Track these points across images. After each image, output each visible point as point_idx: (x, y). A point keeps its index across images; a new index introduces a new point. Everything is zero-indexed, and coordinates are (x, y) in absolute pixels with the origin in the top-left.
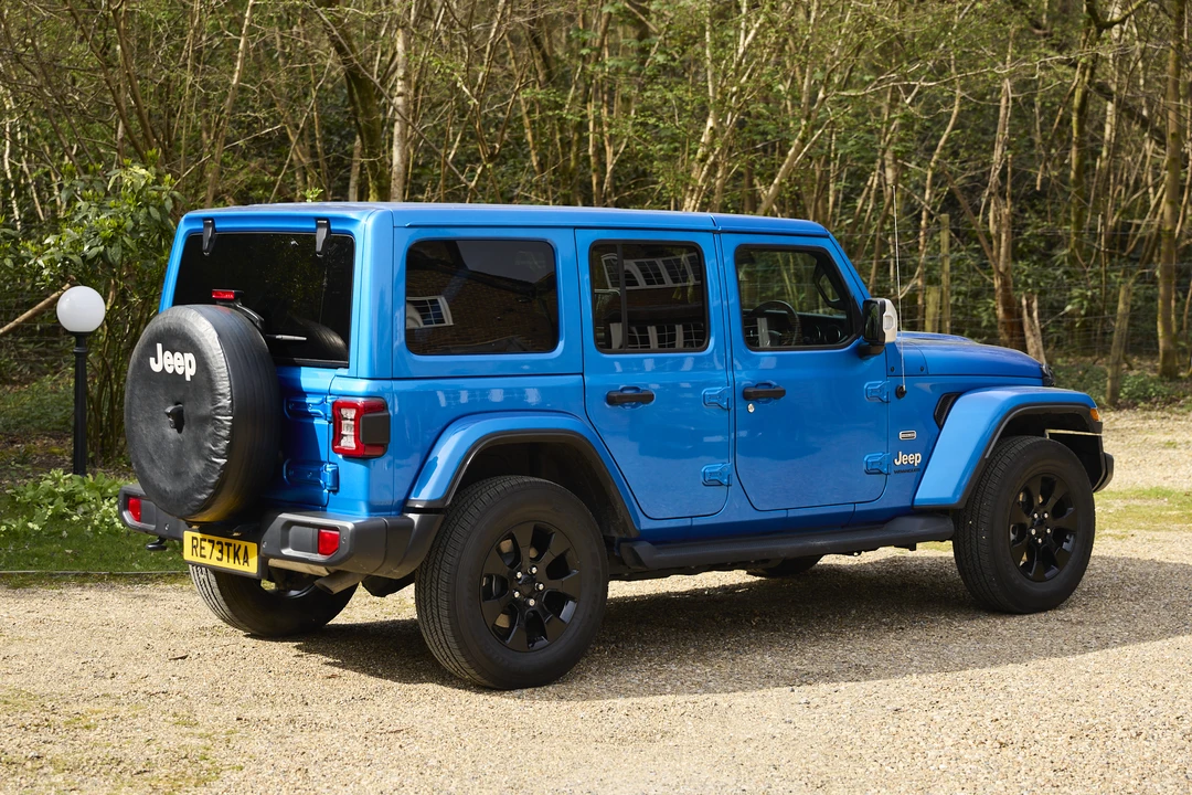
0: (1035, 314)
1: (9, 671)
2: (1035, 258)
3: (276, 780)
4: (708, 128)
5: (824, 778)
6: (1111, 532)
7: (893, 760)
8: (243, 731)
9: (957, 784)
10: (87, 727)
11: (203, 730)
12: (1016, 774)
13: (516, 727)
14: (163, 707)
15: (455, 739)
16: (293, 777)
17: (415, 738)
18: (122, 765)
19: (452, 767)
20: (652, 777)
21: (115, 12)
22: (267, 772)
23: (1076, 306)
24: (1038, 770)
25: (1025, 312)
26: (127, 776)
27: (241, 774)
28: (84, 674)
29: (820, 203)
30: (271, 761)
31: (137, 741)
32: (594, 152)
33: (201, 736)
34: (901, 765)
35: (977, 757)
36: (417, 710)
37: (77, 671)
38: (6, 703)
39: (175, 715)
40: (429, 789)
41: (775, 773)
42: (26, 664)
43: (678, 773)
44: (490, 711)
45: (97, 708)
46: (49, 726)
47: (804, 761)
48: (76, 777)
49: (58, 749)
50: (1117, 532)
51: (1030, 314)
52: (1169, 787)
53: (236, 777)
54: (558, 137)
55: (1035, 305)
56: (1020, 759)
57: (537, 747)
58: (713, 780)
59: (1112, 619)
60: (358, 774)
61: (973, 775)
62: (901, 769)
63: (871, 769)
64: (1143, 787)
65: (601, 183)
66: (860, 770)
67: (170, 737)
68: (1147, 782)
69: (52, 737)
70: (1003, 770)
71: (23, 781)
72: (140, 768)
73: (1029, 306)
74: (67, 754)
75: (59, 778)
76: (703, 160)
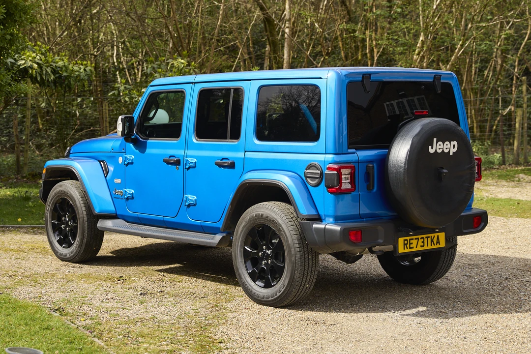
4: (420, 41)
18: (195, 295)
26: (198, 299)
29: (468, 73)
32: (369, 52)
48: (178, 299)
49: (169, 289)
54: (353, 45)
69: (165, 285)
71: (158, 300)
72: (202, 296)
74: (172, 291)
75: (171, 299)
76: (418, 54)
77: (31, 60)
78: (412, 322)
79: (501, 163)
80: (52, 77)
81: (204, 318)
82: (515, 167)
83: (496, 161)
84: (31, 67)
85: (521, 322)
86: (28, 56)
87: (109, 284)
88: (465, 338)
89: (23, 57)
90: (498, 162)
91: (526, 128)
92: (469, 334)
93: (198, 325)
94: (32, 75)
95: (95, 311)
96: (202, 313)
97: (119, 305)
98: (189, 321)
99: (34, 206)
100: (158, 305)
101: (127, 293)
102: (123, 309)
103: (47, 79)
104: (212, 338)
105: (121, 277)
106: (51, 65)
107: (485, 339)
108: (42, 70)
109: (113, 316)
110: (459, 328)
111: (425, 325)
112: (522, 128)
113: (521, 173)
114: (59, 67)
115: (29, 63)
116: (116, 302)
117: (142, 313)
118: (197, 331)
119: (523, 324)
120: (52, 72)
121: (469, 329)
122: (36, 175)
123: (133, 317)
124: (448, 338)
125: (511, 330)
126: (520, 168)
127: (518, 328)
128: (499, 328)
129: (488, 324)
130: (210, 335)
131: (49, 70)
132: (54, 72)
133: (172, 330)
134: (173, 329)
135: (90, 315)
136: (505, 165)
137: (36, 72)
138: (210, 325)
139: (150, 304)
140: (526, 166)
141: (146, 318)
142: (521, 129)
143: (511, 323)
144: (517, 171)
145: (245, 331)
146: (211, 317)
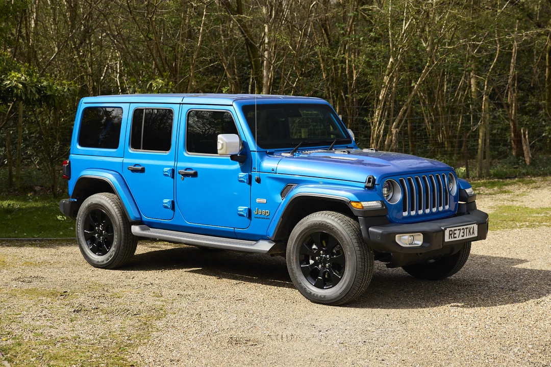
0: (527, 136)
1: (93, 275)
2: (531, 114)
3: (188, 318)
4: (390, 62)
5: (407, 320)
6: (546, 224)
7: (436, 313)
8: (179, 299)
9: (460, 323)
10: (118, 297)
11: (163, 299)
12: (485, 319)
13: (287, 299)
14: (150, 290)
15: (262, 303)
16: (194, 317)
17: (246, 302)
18: (129, 312)
19: (258, 314)
20: (337, 318)
21: (151, 18)
22: (185, 314)
23: (547, 133)
24: (494, 318)
25: (523, 136)
26: (130, 316)
27: (174, 316)
28: (122, 277)
29: (440, 92)
30: (187, 311)
31: (137, 302)
32: (348, 72)
33: (162, 301)
34: (439, 315)
35: (470, 312)
36: (249, 292)
37: (120, 276)
38: (90, 288)
39: (154, 293)
40: (247, 322)
41: (387, 317)
42: (100, 273)
43: (348, 317)
44: (278, 292)
45: (124, 290)
46: (104, 297)
47: (400, 313)
48: (110, 316)
49: (105, 305)
50: (548, 224)
51: (525, 137)
52: (547, 325)
53: (172, 316)
54: (333, 67)
55: (527, 133)
56: (488, 313)
57: (294, 307)
58: (362, 320)
59: (539, 258)
60: (220, 316)
61: (467, 319)
62: (439, 316)
63: (426, 316)
64: (536, 325)
65: (351, 85)
66: (421, 317)
67: (150, 301)
68: (538, 323)
69: (104, 301)
70: (480, 317)
71: (89, 317)
72: (135, 313)
73: (524, 133)
74: (108, 307)
75: (103, 317)
76: (388, 75)
77: (16, 81)
78: (335, 342)
79: (466, 176)
80: (37, 96)
81: (127, 338)
82: (478, 180)
83: (460, 174)
84: (16, 87)
85: (444, 342)
86: (13, 76)
87: (49, 300)
88: (383, 360)
89: (8, 78)
90: (462, 176)
91: (488, 144)
92: (389, 355)
93: (118, 345)
94: (17, 94)
95: (21, 330)
96: (128, 331)
97: (48, 324)
98: (111, 341)
99: (12, 219)
100: (87, 323)
101: (62, 310)
102: (51, 327)
103: (31, 98)
104: (126, 360)
105: (65, 292)
106: (36, 85)
107: (403, 362)
108: (27, 90)
109: (37, 335)
110: (381, 348)
111: (346, 345)
112: (485, 144)
113: (482, 186)
114: (45, 87)
115: (14, 83)
116: (47, 320)
117: (67, 333)
118: (114, 352)
119: (445, 345)
120: (36, 91)
121: (390, 350)
122: (27, 188)
123: (57, 336)
124: (366, 360)
125: (431, 351)
126: (483, 181)
127: (440, 349)
128: (420, 349)
129: (411, 344)
130: (125, 356)
131: (34, 90)
132: (39, 91)
133: (89, 351)
134: (91, 350)
135: (14, 334)
136: (469, 178)
137: (20, 92)
138: (130, 345)
139: (79, 322)
140: (488, 179)
141: (70, 338)
142: (483, 145)
143: (434, 343)
144: (479, 184)
145: (162, 352)
146: (135, 336)
